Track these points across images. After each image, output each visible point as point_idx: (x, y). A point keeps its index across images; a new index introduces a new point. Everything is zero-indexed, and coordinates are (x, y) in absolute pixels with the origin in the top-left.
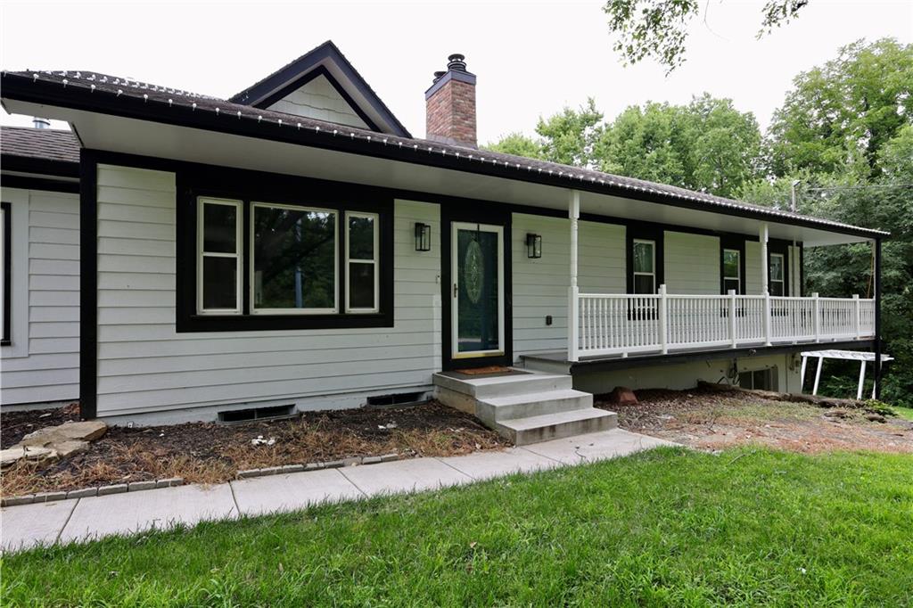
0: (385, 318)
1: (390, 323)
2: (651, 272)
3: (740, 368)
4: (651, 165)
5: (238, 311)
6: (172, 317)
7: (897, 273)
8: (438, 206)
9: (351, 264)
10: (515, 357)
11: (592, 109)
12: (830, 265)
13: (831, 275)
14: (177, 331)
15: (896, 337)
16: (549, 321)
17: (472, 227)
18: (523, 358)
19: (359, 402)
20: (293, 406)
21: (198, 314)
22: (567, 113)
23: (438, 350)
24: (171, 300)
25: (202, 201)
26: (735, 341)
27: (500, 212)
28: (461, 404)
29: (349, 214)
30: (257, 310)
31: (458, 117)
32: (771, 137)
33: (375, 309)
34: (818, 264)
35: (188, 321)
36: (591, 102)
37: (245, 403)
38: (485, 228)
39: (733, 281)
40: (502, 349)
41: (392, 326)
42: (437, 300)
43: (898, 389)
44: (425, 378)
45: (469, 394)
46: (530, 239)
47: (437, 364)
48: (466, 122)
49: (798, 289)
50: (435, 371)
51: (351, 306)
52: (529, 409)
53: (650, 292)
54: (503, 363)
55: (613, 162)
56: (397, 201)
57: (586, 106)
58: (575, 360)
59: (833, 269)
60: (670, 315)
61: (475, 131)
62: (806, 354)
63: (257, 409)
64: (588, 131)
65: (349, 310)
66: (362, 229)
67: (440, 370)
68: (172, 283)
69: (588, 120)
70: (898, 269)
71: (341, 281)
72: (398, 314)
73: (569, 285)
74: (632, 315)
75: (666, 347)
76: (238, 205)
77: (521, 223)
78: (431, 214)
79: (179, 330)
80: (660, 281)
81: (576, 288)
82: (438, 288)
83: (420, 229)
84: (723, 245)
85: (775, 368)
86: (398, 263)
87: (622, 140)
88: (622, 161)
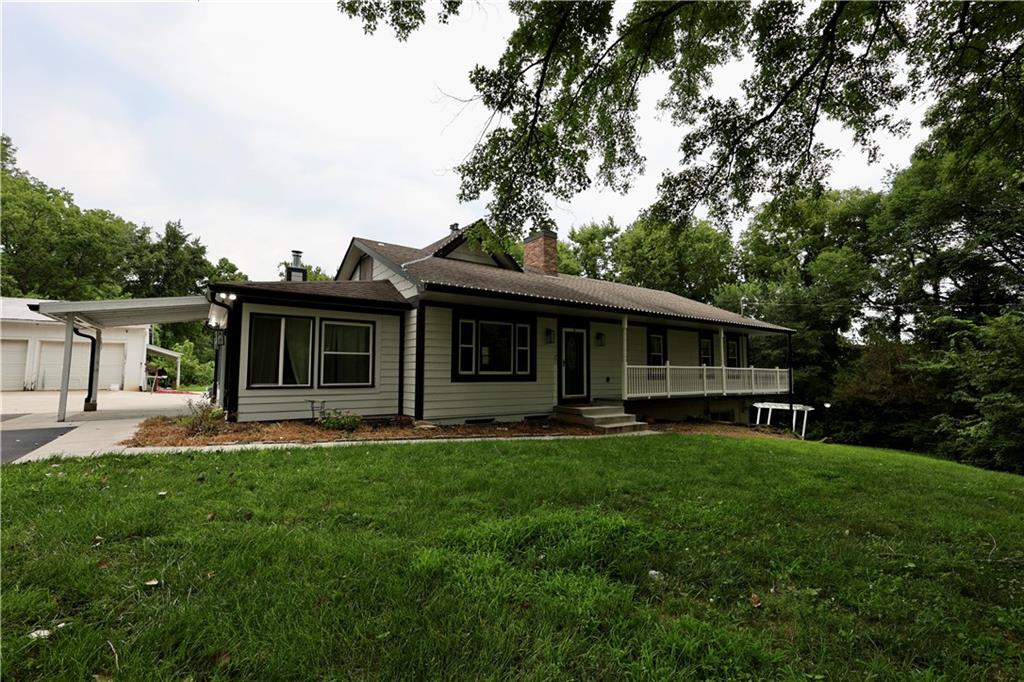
0: (532, 377)
1: (535, 379)
2: (661, 353)
3: (712, 410)
4: (655, 268)
5: (473, 372)
6: (449, 375)
7: (818, 352)
8: (557, 320)
9: (518, 350)
10: (591, 400)
11: (612, 224)
12: (777, 345)
13: (776, 352)
15: (819, 395)
16: (608, 379)
17: (571, 330)
18: (595, 399)
19: (520, 419)
20: (493, 420)
21: (459, 374)
22: (593, 226)
23: (556, 394)
24: (449, 367)
25: (461, 321)
26: (706, 392)
27: (584, 322)
28: (573, 419)
29: (518, 325)
30: (481, 372)
32: (741, 247)
33: (528, 373)
34: (768, 345)
35: (455, 377)
36: (611, 219)
37: (476, 416)
38: (578, 330)
39: (708, 358)
40: (585, 394)
41: (536, 381)
42: (555, 368)
43: (821, 431)
44: (549, 408)
45: (579, 414)
46: (599, 336)
47: (555, 401)
49: (746, 363)
50: (555, 405)
51: (518, 370)
52: (607, 420)
53: (660, 364)
54: (586, 401)
55: (628, 265)
56: (539, 318)
57: (607, 222)
58: (626, 398)
59: (777, 349)
60: (671, 377)
62: (759, 405)
63: (480, 420)
64: (608, 239)
65: (517, 372)
66: (523, 331)
67: (558, 404)
68: (450, 360)
69: (609, 232)
70: (818, 349)
71: (514, 359)
72: (539, 375)
73: (622, 361)
74: (651, 377)
75: (670, 394)
76: (473, 322)
77: (595, 327)
78: (553, 324)
79: (453, 381)
80: (665, 360)
81: (626, 363)
82: (556, 362)
83: (548, 332)
84: (701, 337)
85: (733, 411)
86: (539, 350)
87: (634, 249)
88: (633, 265)
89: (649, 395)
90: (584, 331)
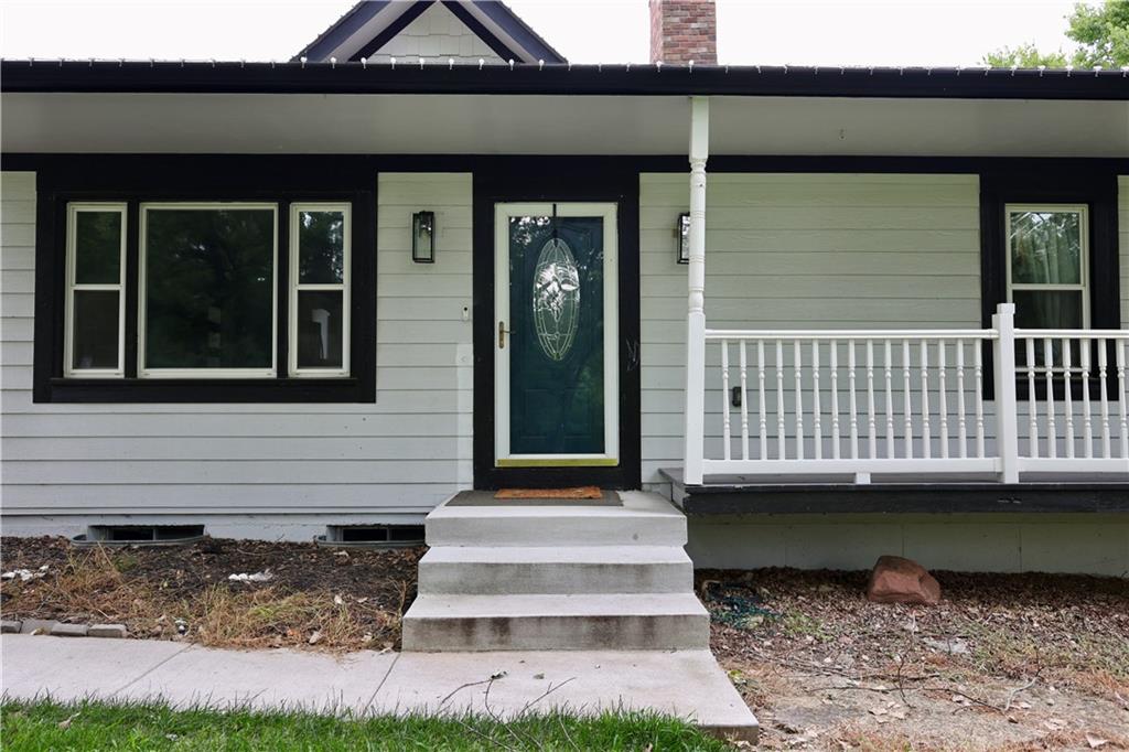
0: (360, 387)
1: (370, 397)
2: (1078, 282)
5: (118, 372)
6: (27, 380)
8: (469, 176)
9: (301, 293)
14: (35, 401)
19: (311, 532)
20: (201, 527)
21: (65, 376)
23: (466, 448)
24: (27, 355)
25: (75, 209)
29: (297, 209)
30: (148, 370)
31: (677, 20)
33: (344, 371)
35: (50, 386)
37: (128, 516)
40: (612, 454)
41: (373, 400)
42: (465, 353)
47: (465, 474)
48: (693, 25)
50: (461, 488)
51: (301, 365)
52: (502, 576)
54: (614, 481)
56: (383, 177)
61: (714, 38)
63: (157, 526)
65: (294, 371)
66: (321, 230)
67: (470, 487)
68: (28, 330)
71: (280, 322)
76: (122, 210)
77: (661, 191)
78: (453, 195)
79: (37, 399)
82: (468, 330)
89: (863, 469)
90: (608, 212)
